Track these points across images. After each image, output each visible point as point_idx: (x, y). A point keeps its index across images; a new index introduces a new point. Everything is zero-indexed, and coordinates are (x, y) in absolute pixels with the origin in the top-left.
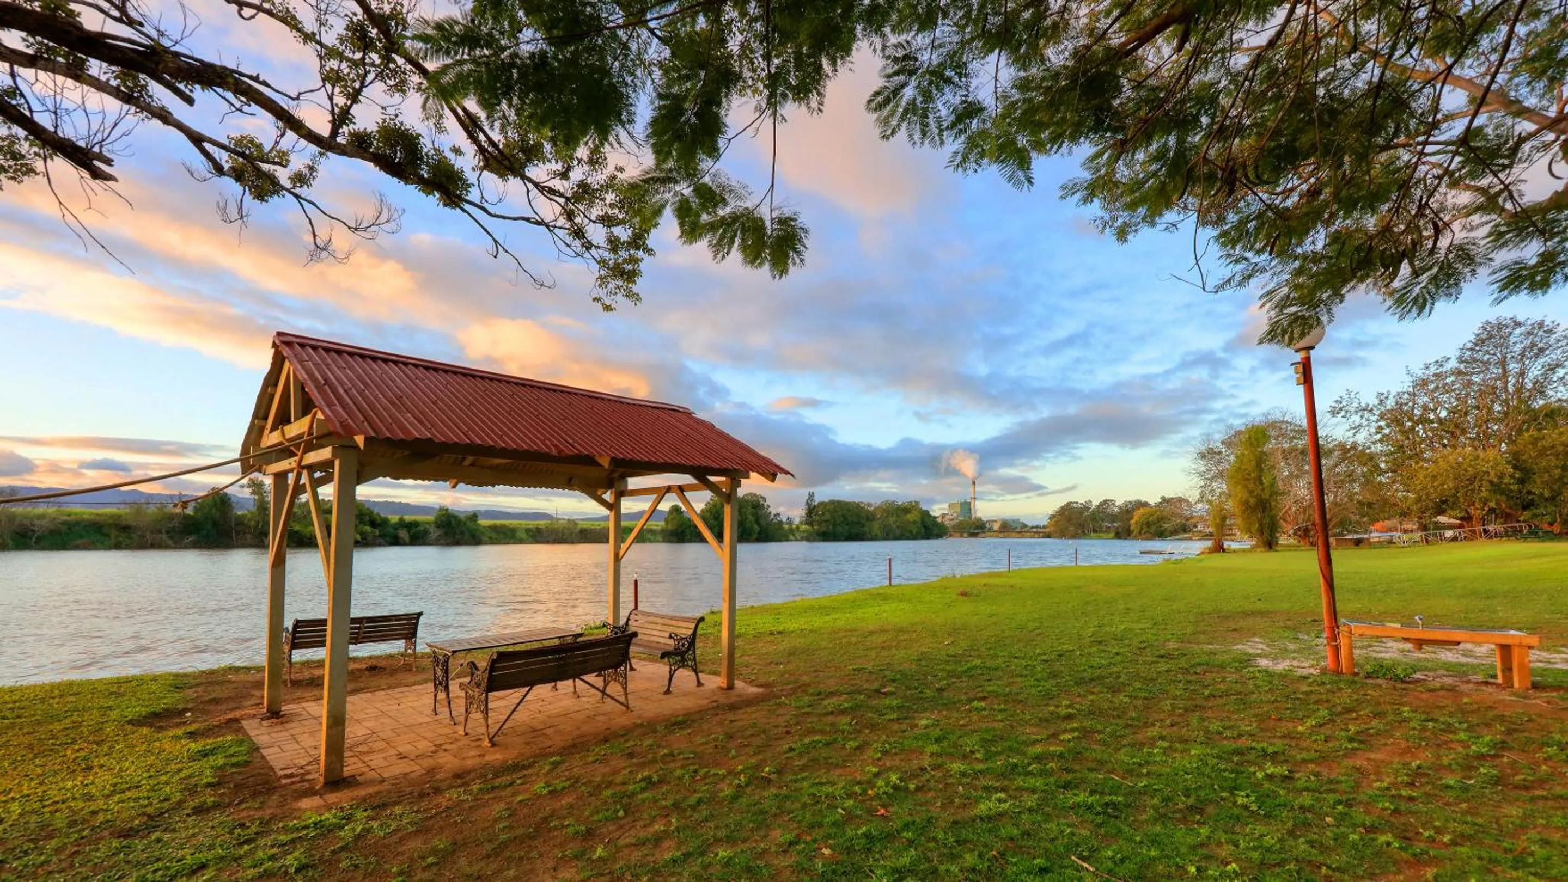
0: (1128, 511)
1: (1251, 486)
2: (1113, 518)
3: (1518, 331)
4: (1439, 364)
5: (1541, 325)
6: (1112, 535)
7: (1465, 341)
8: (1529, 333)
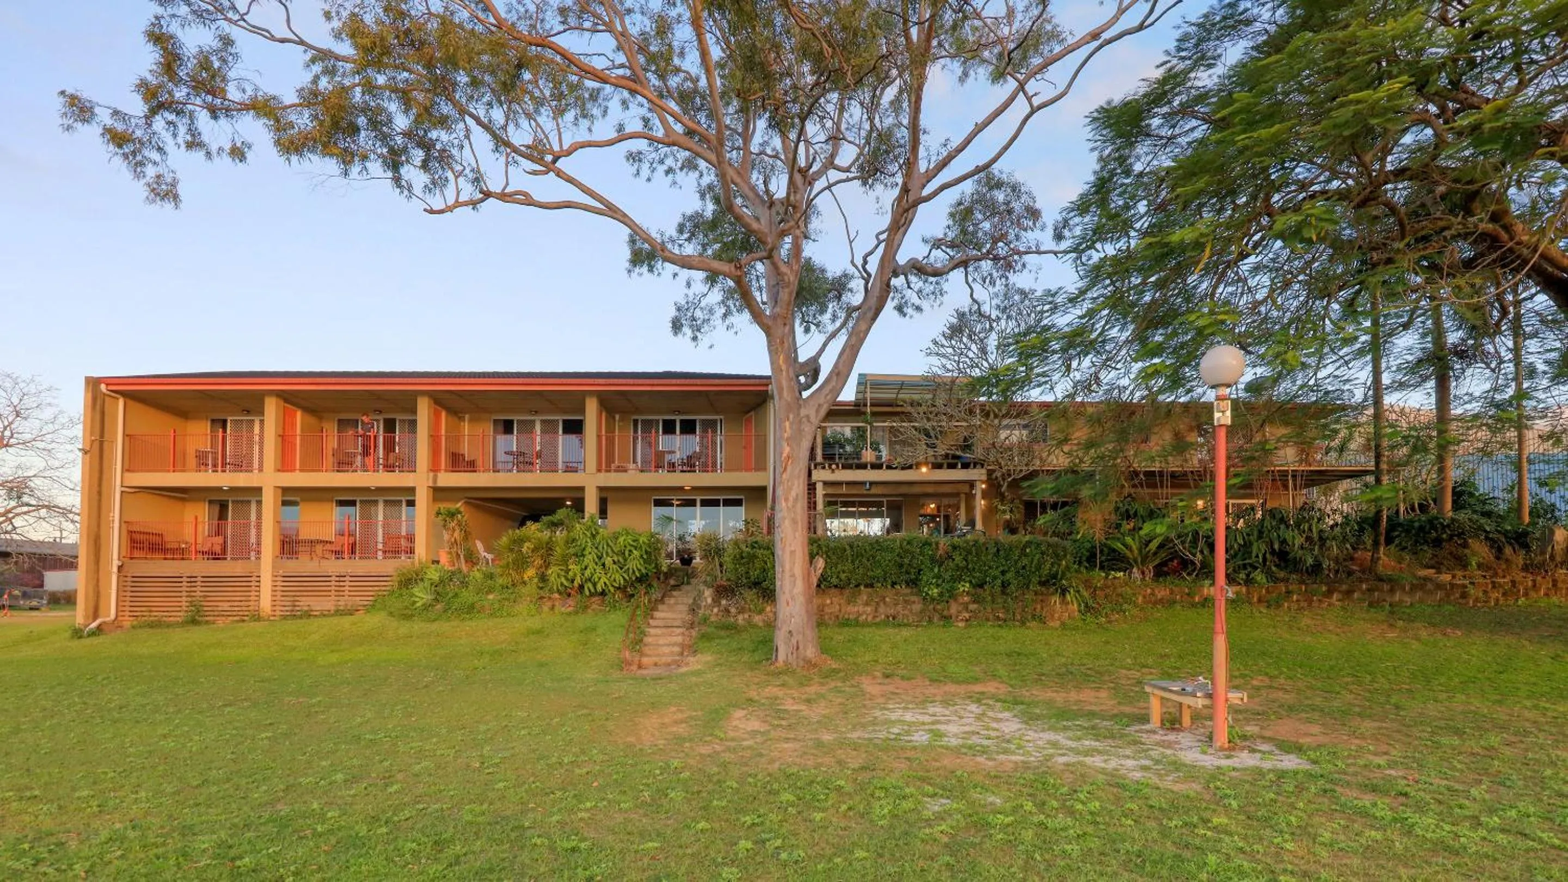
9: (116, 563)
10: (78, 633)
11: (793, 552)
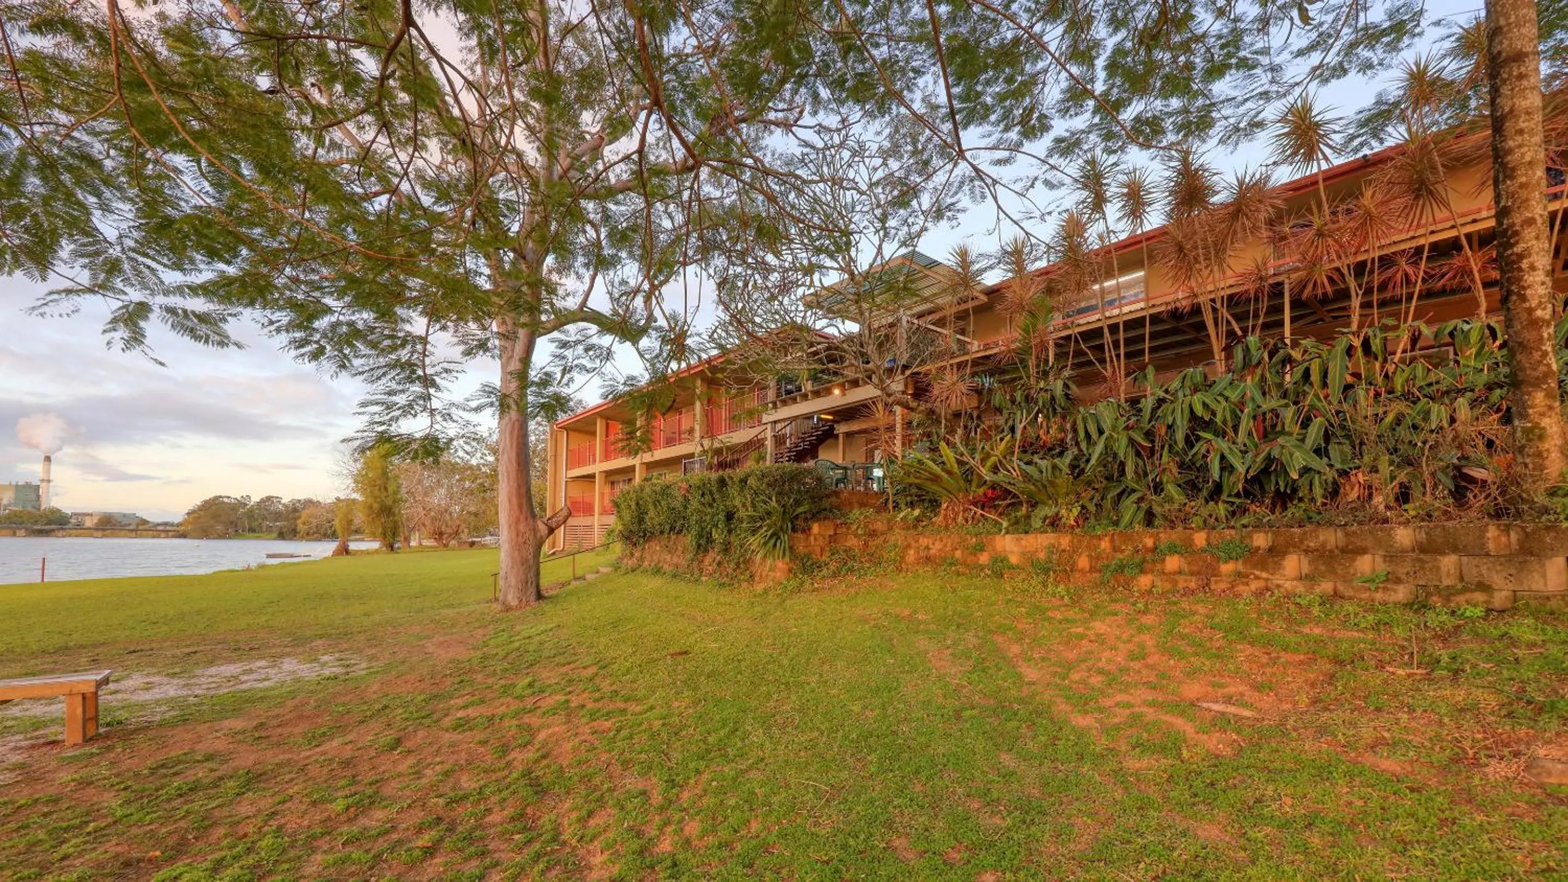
0: (295, 510)
1: (376, 492)
2: (278, 516)
6: (275, 535)
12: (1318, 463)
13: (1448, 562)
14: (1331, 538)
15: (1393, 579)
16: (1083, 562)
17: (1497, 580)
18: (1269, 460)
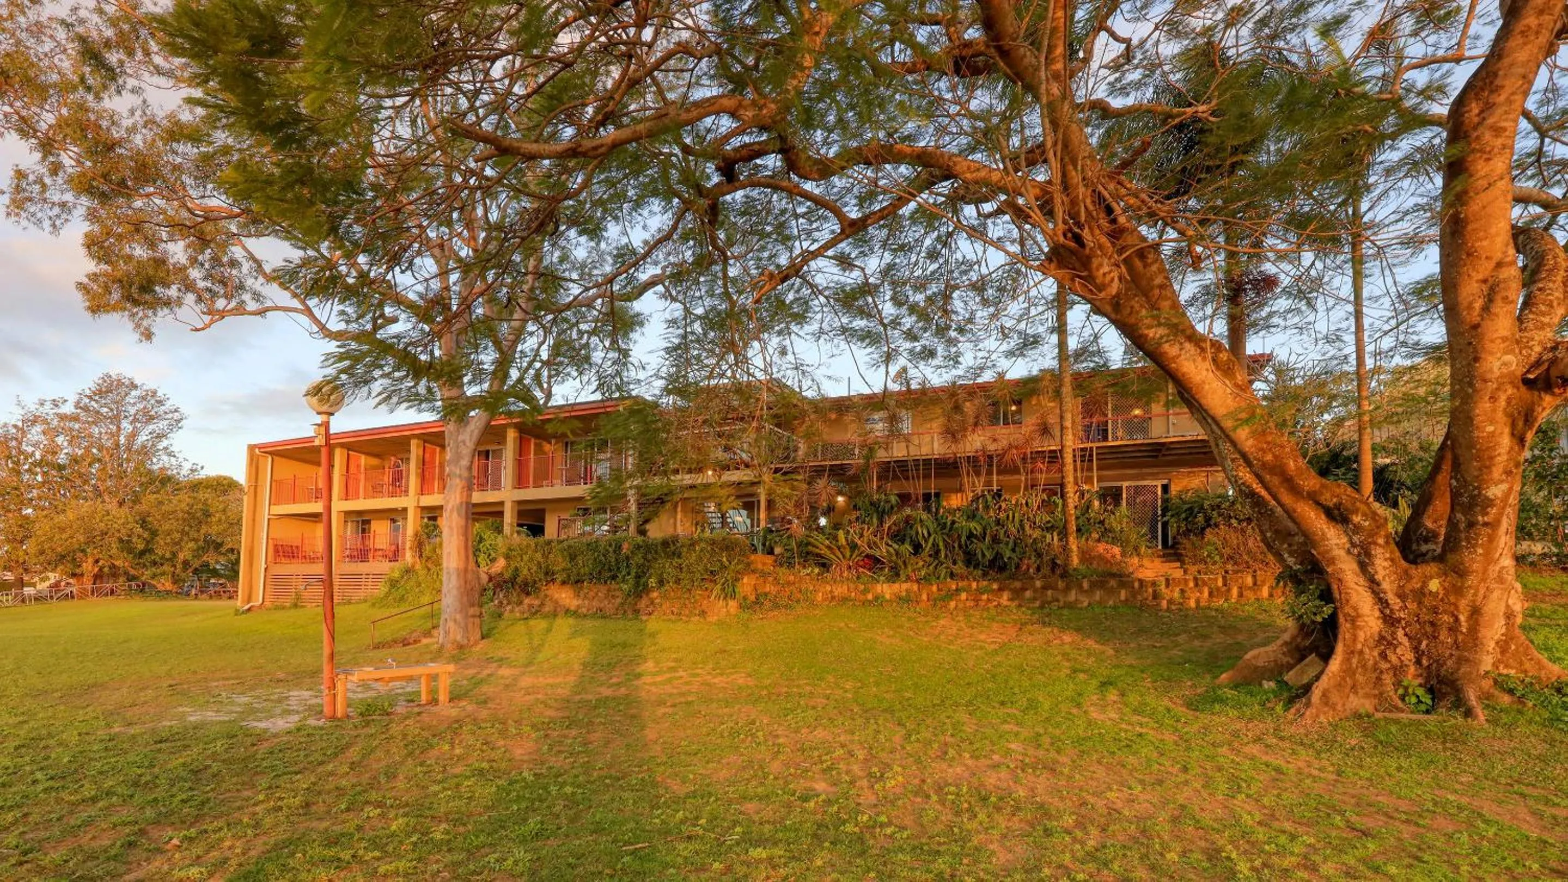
3: (134, 393)
4: (55, 403)
5: (154, 393)
7: (86, 387)
8: (143, 398)
9: (263, 566)
10: (237, 613)
11: (449, 554)
12: (1013, 556)
13: (1049, 592)
14: (1017, 584)
15: (1035, 599)
16: (924, 597)
17: (1061, 598)
18: (997, 553)
